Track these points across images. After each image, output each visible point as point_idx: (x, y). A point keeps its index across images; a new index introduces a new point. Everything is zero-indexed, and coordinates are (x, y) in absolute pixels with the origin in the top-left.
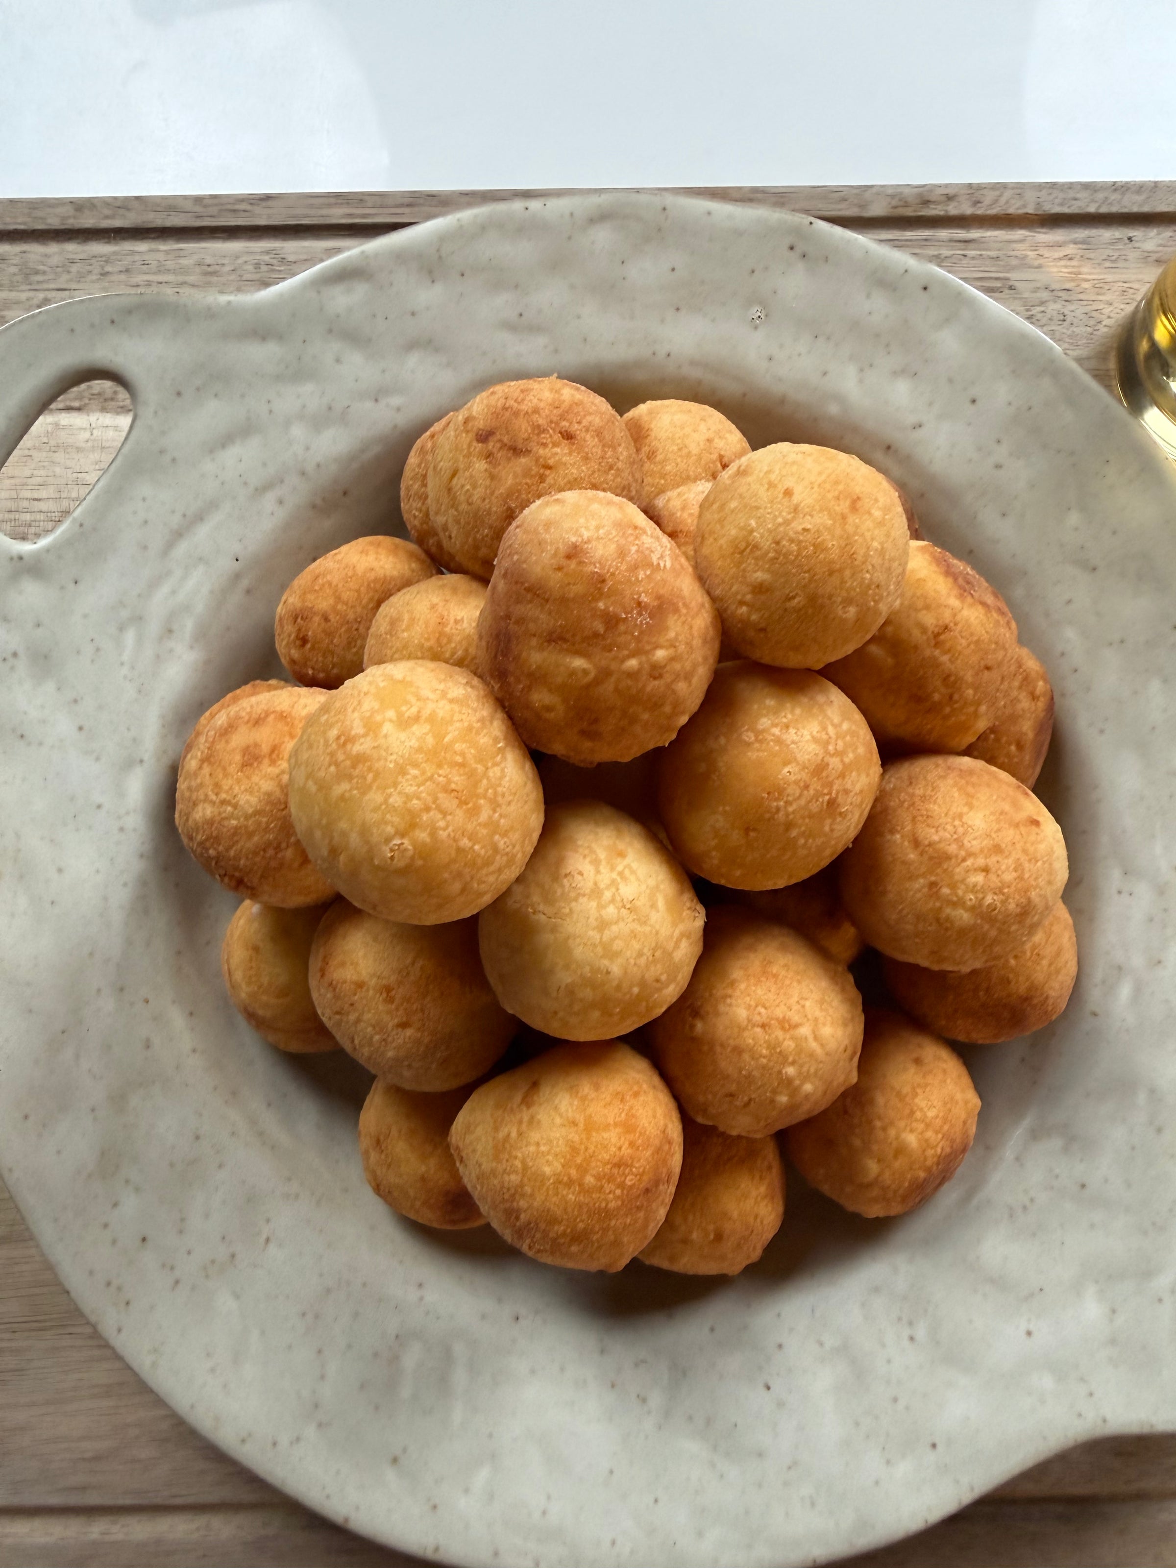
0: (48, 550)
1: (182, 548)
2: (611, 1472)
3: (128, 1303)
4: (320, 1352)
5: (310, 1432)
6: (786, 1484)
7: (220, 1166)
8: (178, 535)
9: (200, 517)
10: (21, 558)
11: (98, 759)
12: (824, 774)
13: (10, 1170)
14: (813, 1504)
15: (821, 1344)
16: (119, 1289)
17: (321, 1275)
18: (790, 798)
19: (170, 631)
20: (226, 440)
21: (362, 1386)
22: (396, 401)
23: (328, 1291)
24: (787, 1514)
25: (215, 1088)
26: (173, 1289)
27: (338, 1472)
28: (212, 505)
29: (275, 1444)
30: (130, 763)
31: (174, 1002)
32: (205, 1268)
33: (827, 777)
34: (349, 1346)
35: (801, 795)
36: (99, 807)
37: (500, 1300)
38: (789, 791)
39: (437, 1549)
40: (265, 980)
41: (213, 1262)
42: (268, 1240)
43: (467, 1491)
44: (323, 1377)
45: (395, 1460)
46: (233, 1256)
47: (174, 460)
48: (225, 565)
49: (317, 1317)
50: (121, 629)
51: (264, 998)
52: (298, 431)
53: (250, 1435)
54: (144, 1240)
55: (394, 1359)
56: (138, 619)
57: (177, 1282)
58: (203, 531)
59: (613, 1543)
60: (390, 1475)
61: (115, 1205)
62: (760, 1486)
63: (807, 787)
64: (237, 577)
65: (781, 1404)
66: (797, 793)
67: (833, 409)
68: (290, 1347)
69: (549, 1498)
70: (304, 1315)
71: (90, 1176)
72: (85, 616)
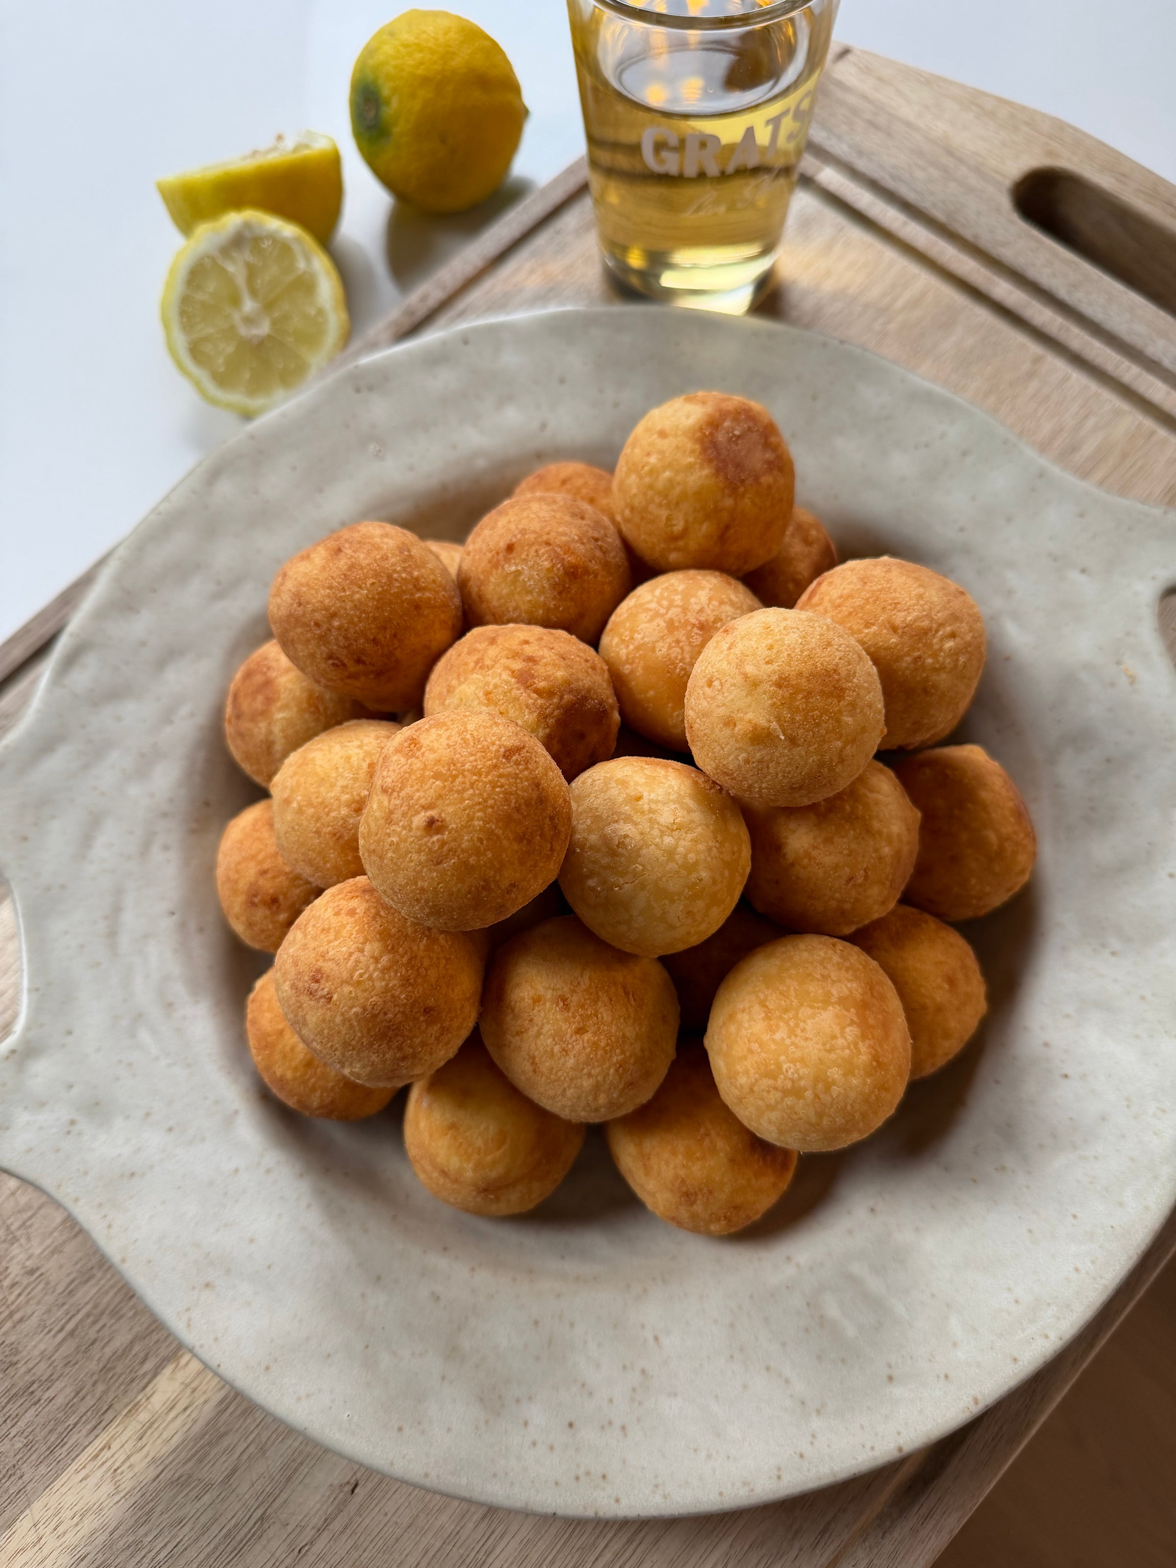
0: (28, 1028)
1: (124, 941)
2: (1030, 1231)
3: (604, 1477)
4: (768, 1369)
5: (816, 1423)
6: (1136, 1117)
7: (572, 1325)
8: (112, 934)
9: (117, 909)
10: (13, 1052)
11: (203, 1139)
12: (676, 624)
13: (426, 1475)
14: (1163, 1111)
15: (1068, 1016)
16: (588, 1474)
17: (716, 1322)
18: (679, 657)
19: (170, 1005)
20: (87, 840)
21: (819, 1358)
22: (184, 710)
23: (732, 1325)
24: (1156, 1134)
25: (514, 1280)
26: (626, 1435)
27: (862, 1427)
28: (119, 892)
29: (801, 1456)
30: (229, 1120)
31: (425, 1252)
32: (632, 1399)
33: (680, 622)
34: (784, 1345)
35: (682, 648)
36: (237, 1171)
37: (849, 1213)
38: (673, 656)
39: (976, 1401)
40: (479, 1143)
41: (634, 1390)
42: (656, 1339)
43: (955, 1345)
44: (787, 1381)
45: (890, 1378)
46: (643, 1372)
47: (63, 887)
48: (167, 924)
49: (741, 1350)
50: (132, 1035)
51: (489, 1158)
52: (134, 790)
53: (779, 1469)
54: (571, 1425)
55: (823, 1321)
56: (139, 1017)
57: (623, 1428)
58: (128, 918)
59: (1077, 1270)
60: (897, 1391)
61: (526, 1424)
62: (1123, 1136)
63: (678, 642)
64: (182, 926)
65: (1083, 1077)
66: (678, 650)
67: (481, 463)
68: (745, 1387)
69: (1009, 1290)
70: (732, 1357)
71: (487, 1422)
72: (98, 1050)
